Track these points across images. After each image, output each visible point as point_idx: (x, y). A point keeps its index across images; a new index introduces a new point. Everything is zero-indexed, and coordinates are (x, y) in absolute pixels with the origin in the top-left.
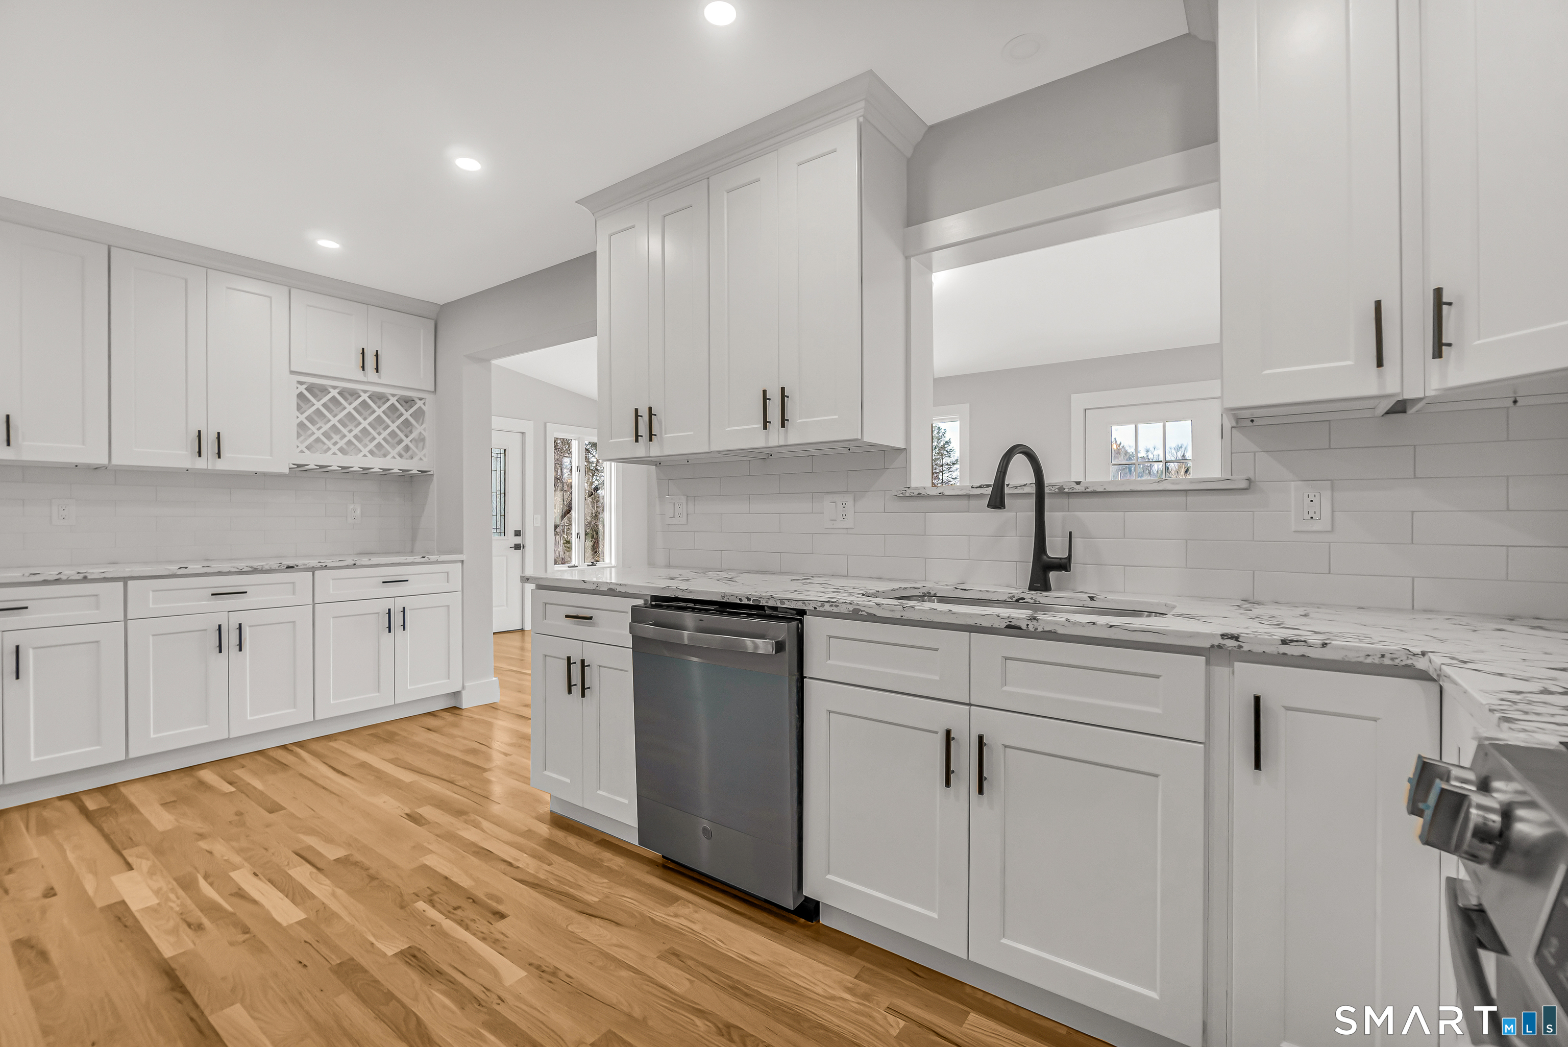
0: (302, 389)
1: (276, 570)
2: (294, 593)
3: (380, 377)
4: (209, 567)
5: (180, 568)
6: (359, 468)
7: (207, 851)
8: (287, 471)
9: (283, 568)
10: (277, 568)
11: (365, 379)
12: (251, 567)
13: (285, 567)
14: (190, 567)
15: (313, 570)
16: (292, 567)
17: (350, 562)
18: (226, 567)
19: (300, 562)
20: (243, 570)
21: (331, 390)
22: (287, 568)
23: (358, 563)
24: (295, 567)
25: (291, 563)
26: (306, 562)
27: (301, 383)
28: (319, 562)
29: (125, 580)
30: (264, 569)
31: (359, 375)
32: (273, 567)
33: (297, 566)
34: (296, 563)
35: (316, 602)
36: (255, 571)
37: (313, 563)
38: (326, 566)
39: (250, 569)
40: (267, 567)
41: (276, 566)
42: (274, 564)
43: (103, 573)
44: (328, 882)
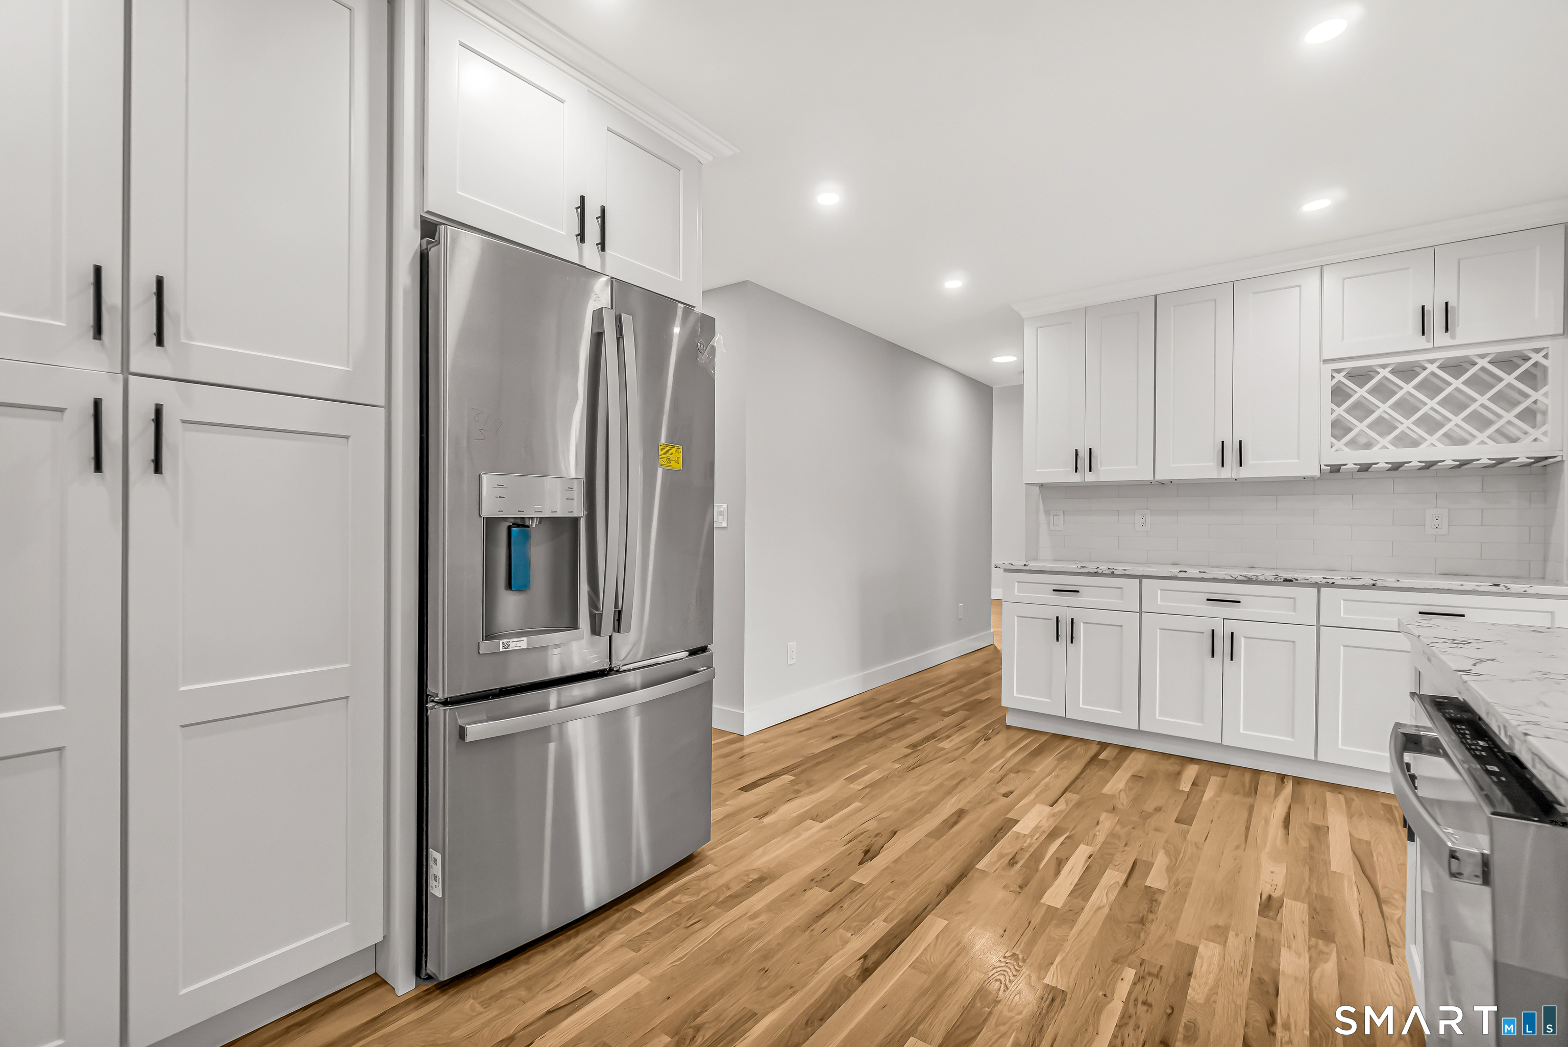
0: (1340, 377)
1: (1271, 582)
2: (1294, 610)
3: (1453, 337)
4: (1205, 572)
5: (1181, 571)
6: (1453, 460)
7: (1099, 821)
8: (1317, 474)
9: (1279, 580)
10: (1273, 580)
11: (1430, 346)
12: (1245, 577)
13: (1282, 580)
14: (1189, 570)
15: (1317, 586)
16: (1291, 581)
17: (1367, 581)
18: (1220, 574)
19: (1300, 576)
20: (1237, 579)
21: (1379, 370)
22: (1284, 581)
23: (1379, 584)
24: (1294, 580)
25: (1289, 576)
26: (1307, 576)
27: (1338, 371)
28: (1324, 578)
29: (1141, 577)
30: (1259, 580)
31: (1422, 343)
32: (1269, 579)
33: (1297, 580)
34: (1296, 576)
35: (1321, 623)
36: (1249, 581)
37: (1317, 577)
38: (1333, 583)
39: (1244, 578)
40: (1262, 578)
41: (1272, 578)
42: (1269, 575)
43: (1124, 570)
44: (1112, 897)
